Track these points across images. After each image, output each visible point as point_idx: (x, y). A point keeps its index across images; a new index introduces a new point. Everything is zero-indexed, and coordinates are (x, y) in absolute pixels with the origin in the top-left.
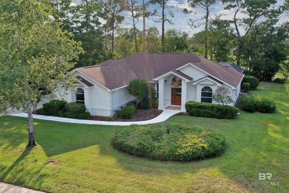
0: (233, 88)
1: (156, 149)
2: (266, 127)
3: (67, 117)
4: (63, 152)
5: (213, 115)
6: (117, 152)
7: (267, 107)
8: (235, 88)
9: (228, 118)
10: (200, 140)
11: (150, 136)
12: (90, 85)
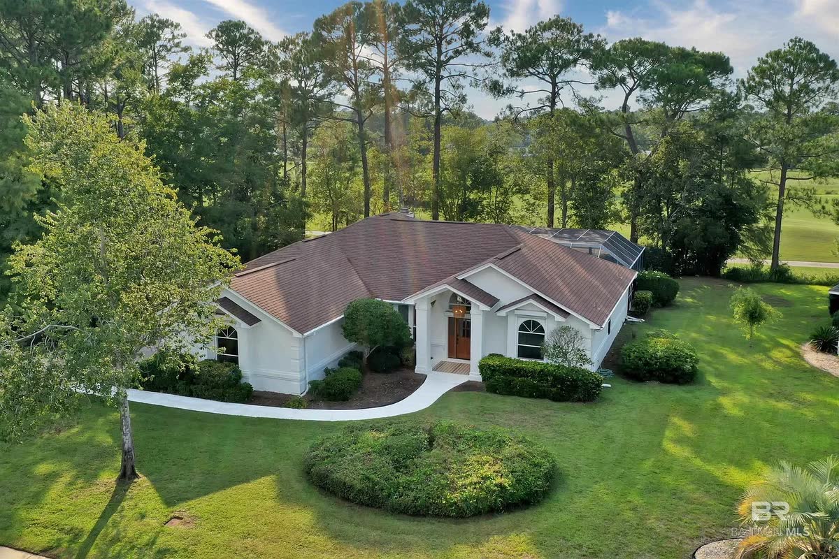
0: (593, 326)
1: (401, 489)
2: (663, 423)
3: (198, 397)
4: (199, 496)
5: (544, 392)
6: (316, 492)
7: (676, 370)
8: (598, 328)
9: (579, 400)
10: (496, 468)
11: (389, 458)
12: (251, 319)
